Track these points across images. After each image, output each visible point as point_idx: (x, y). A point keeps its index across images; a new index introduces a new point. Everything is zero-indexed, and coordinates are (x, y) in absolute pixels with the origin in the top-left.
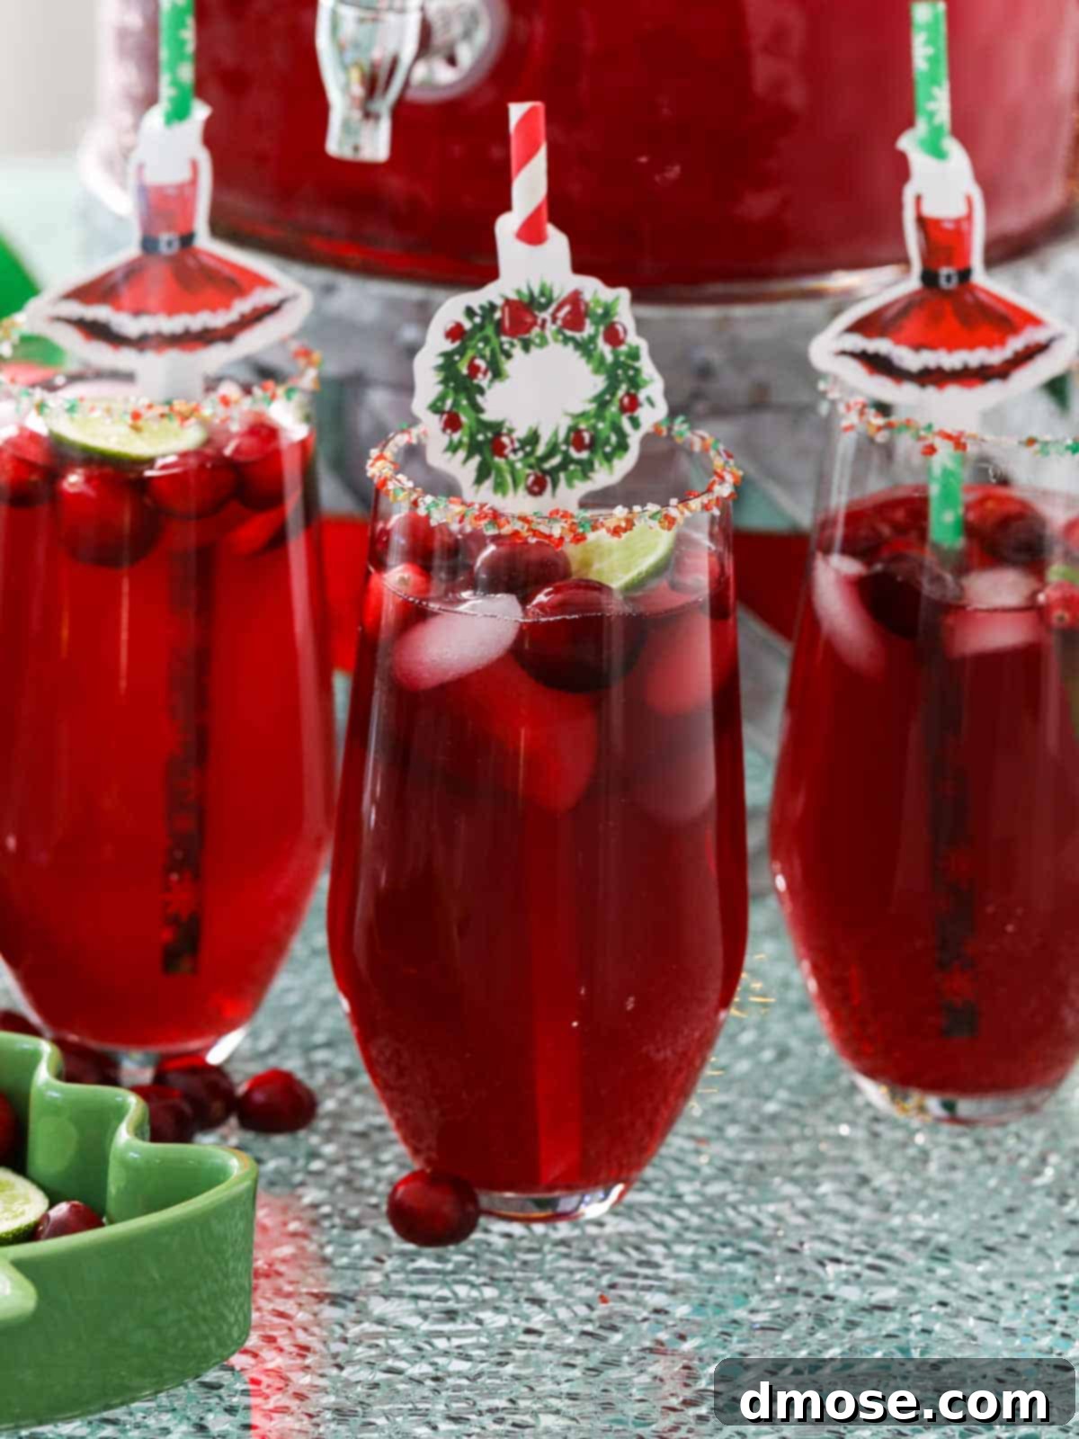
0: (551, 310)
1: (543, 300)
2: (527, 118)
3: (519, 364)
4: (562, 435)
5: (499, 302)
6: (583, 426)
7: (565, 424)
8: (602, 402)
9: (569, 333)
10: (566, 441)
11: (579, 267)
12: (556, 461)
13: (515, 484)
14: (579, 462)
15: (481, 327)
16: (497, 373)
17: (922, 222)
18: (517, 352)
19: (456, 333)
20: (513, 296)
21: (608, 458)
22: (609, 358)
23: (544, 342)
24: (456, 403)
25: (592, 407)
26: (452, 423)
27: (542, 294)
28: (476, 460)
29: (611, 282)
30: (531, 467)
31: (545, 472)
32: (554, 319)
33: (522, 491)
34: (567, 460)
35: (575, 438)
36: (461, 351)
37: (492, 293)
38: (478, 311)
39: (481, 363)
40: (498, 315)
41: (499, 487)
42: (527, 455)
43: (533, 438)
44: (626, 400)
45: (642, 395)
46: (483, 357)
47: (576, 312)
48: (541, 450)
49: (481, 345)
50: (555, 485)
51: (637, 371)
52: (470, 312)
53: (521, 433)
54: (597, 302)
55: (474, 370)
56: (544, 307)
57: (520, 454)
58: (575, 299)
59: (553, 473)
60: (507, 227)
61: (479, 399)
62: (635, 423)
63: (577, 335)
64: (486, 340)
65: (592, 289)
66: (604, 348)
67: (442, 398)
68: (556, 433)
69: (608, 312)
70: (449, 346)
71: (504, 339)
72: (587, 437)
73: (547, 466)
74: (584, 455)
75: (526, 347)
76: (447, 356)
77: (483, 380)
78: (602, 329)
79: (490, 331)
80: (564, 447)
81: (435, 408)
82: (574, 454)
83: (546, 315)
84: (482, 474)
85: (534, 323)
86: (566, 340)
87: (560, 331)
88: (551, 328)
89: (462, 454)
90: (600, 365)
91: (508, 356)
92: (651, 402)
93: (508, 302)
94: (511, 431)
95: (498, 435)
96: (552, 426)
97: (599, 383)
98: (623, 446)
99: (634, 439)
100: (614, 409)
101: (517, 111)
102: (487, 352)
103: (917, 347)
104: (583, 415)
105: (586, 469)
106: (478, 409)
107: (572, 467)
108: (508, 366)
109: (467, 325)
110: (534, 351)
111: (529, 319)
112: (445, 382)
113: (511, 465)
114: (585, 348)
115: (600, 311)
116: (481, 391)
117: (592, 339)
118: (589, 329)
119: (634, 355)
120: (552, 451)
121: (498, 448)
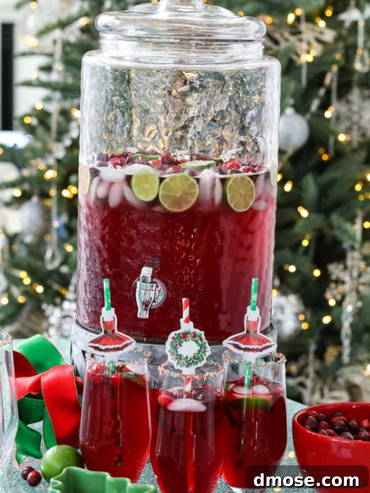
0: (190, 334)
1: (189, 333)
2: (186, 301)
3: (184, 344)
4: (192, 357)
5: (181, 333)
6: (196, 355)
7: (192, 355)
8: (199, 351)
9: (193, 339)
10: (193, 358)
11: (195, 327)
12: (191, 361)
13: (184, 365)
14: (195, 362)
15: (178, 337)
16: (181, 345)
17: (248, 321)
18: (184, 342)
19: (173, 338)
20: (183, 332)
21: (200, 361)
22: (200, 343)
23: (189, 340)
24: (173, 351)
25: (197, 352)
26: (173, 354)
27: (189, 331)
28: (177, 361)
29: (201, 330)
30: (187, 362)
31: (189, 364)
32: (191, 336)
33: (185, 367)
34: (193, 362)
35: (194, 358)
36: (174, 341)
37: (180, 331)
38: (177, 334)
39: (178, 344)
40: (181, 335)
41: (181, 366)
42: (186, 360)
43: (187, 357)
44: (204, 351)
45: (206, 350)
46: (178, 342)
47: (195, 335)
48: (188, 359)
49: (178, 340)
50: (191, 366)
51: (206, 346)
52: (176, 335)
53: (185, 356)
54: (198, 333)
55: (176, 345)
56: (189, 334)
57: (185, 360)
58: (194, 333)
59: (191, 364)
60: (182, 321)
61: (177, 350)
62: (205, 355)
63: (195, 339)
64: (179, 340)
65: (198, 331)
66: (199, 342)
67: (171, 350)
68: (191, 356)
69: (200, 335)
70: (172, 340)
71: (182, 339)
72: (196, 357)
73: (190, 362)
74: (196, 361)
75: (186, 341)
76: (172, 342)
77: (178, 347)
78: (199, 338)
79: (179, 338)
80: (192, 359)
81: (169, 351)
82: (194, 360)
83: (189, 335)
84: (178, 363)
85: (187, 337)
86: (193, 340)
87: (192, 338)
88: (190, 338)
89: (174, 360)
90: (199, 345)
91: (183, 342)
92: (208, 351)
93: (183, 333)
94: (183, 356)
95: (181, 356)
96: (190, 355)
97: (199, 348)
98: (203, 359)
99: (205, 358)
100: (201, 353)
101: (184, 300)
102: (179, 342)
103: (244, 344)
104: (196, 354)
105: (196, 363)
106: (177, 352)
107: (194, 363)
108: (183, 344)
109: (175, 337)
110: (187, 342)
111: (186, 336)
112: (171, 347)
113: (183, 362)
114: (196, 342)
115: (199, 335)
116: (178, 349)
117: (197, 340)
118: (197, 338)
119: (205, 343)
120: (190, 360)
121: (181, 359)
